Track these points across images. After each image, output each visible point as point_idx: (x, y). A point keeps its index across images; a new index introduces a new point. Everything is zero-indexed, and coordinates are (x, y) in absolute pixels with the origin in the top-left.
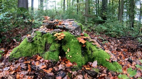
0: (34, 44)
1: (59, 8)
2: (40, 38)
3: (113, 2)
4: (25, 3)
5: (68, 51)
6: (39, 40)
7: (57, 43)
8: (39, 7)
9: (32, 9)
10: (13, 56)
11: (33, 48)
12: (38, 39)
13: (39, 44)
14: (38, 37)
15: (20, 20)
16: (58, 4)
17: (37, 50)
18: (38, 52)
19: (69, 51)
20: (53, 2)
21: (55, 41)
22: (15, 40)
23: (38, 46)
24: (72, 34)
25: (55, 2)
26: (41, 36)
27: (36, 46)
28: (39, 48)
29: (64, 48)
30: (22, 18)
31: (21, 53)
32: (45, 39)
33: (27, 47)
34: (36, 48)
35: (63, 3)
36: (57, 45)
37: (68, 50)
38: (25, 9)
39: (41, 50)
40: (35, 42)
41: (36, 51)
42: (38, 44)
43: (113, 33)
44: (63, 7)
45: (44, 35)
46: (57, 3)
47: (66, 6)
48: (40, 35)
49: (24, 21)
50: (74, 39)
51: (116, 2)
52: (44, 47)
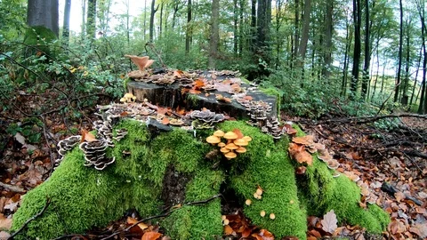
0: (117, 176)
1: (136, 34)
2: (145, 150)
3: (278, 21)
4: (49, 14)
5: (256, 196)
6: (139, 160)
7: (215, 169)
8: (83, 29)
9: (66, 34)
10: (29, 233)
11: (114, 191)
12: (134, 153)
13: (139, 173)
14: (131, 147)
15: (36, 66)
16: (135, 24)
17: (130, 197)
18: (135, 203)
19: (260, 197)
20: (123, 16)
21: (207, 160)
22: (20, 138)
23: (131, 184)
24: (265, 133)
25: (127, 16)
26: (148, 144)
27: (124, 183)
28: (139, 191)
29: (239, 184)
30: (43, 58)
31: (61, 220)
32: (165, 154)
33: (87, 192)
34: (125, 191)
35: (148, 22)
36: (217, 177)
37: (259, 192)
38: (49, 30)
39: (149, 198)
40: (122, 168)
41: (124, 201)
42: (133, 173)
43: (301, 105)
44: (148, 32)
45: (159, 138)
46: (131, 19)
47: (156, 28)
48: (144, 139)
49: (50, 68)
50: (272, 149)
51: (286, 20)
52: (161, 185)
